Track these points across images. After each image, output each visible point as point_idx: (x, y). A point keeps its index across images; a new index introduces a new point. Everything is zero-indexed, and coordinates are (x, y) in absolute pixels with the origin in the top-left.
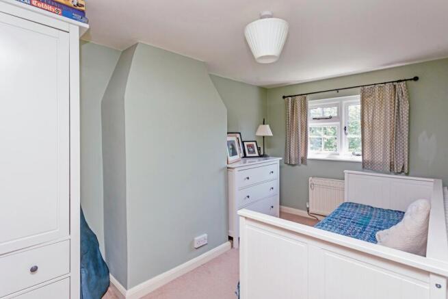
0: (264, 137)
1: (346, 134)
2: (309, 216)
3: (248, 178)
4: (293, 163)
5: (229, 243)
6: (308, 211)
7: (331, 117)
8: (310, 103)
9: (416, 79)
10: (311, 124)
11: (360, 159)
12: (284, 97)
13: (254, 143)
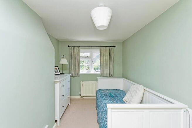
0: (62, 64)
1: (93, 63)
2: (80, 98)
3: (63, 86)
4: (74, 76)
5: (56, 124)
6: (80, 96)
7: (87, 57)
8: (81, 50)
9: (115, 47)
10: (81, 59)
11: (99, 73)
12: (69, 46)
13: (57, 67)
